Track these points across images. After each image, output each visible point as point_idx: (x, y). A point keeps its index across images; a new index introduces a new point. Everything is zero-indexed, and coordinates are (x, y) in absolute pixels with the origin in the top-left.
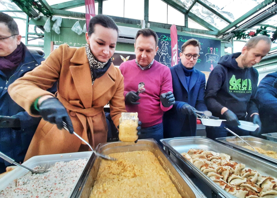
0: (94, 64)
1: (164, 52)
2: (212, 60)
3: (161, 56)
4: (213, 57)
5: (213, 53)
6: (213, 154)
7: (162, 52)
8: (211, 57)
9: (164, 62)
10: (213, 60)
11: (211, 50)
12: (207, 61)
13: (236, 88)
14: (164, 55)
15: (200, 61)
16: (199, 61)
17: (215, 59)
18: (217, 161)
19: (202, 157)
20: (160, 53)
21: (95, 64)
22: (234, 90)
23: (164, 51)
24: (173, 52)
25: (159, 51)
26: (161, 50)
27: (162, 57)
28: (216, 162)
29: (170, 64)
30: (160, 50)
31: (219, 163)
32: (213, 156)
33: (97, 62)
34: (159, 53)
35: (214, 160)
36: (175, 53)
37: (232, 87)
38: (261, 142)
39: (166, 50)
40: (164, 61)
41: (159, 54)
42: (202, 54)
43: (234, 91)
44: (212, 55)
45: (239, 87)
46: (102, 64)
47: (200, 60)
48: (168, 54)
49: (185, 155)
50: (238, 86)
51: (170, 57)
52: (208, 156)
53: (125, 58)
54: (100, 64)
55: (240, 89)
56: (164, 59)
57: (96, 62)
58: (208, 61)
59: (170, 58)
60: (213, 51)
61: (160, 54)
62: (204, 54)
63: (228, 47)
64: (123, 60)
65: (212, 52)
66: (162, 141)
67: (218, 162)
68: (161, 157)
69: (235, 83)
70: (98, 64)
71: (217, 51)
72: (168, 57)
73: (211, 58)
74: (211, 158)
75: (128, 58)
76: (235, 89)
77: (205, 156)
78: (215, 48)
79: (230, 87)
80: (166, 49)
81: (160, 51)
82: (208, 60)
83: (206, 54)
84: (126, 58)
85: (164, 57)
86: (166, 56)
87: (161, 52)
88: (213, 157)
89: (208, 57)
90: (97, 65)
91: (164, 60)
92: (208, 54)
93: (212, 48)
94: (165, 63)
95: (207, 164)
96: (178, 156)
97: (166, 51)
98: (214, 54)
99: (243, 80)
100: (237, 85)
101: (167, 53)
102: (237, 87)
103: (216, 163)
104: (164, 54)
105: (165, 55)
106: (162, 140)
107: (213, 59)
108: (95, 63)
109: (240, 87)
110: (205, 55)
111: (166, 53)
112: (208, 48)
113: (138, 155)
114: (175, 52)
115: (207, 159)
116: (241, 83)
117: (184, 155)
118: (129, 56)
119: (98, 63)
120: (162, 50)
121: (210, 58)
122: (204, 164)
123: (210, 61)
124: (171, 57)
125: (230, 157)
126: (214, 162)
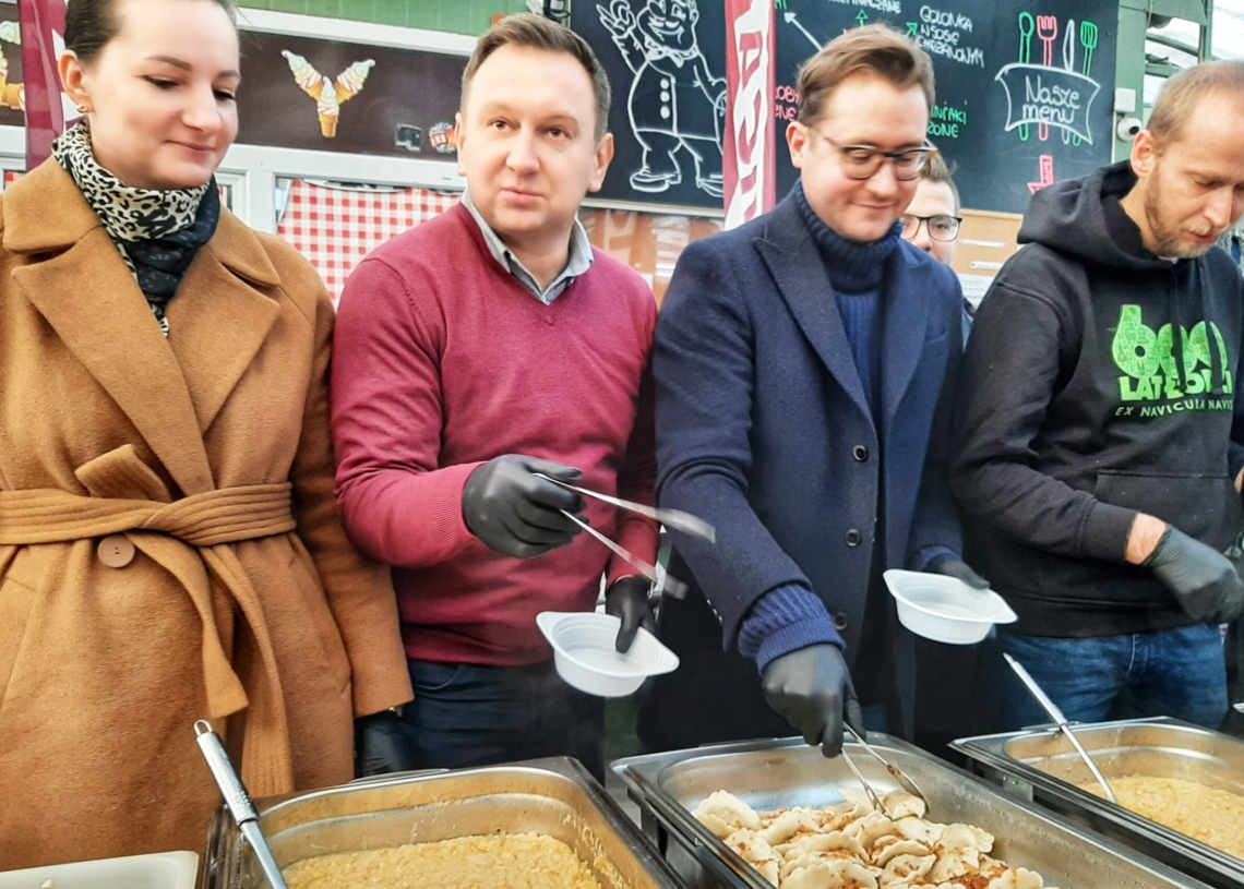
0: (146, 213)
1: (670, 41)
2: (1045, 121)
3: (638, 75)
4: (1053, 96)
5: (1058, 62)
6: (903, 833)
7: (648, 38)
8: (1044, 95)
9: (668, 124)
10: (1056, 119)
11: (1048, 33)
12: (1008, 128)
13: (1153, 386)
14: (666, 63)
15: (953, 122)
16: (949, 122)
17: (1069, 111)
18: (911, 867)
19: (840, 849)
20: (637, 44)
21: (155, 214)
22: (1145, 399)
23: (665, 28)
24: (740, 55)
25: (630, 31)
26: (645, 20)
27: (651, 79)
28: (907, 868)
29: (717, 140)
30: (636, 22)
31: (920, 872)
32: (900, 842)
33: (161, 196)
34: (628, 43)
35: (899, 862)
36: (756, 64)
37: (1134, 383)
38: (1208, 752)
39: (686, 24)
40: (665, 112)
41: (624, 53)
42: (974, 67)
43: (1144, 410)
44: (1051, 80)
45: (1168, 379)
46: (185, 197)
47: (955, 114)
48: (698, 58)
49: (747, 842)
50: (1160, 372)
51: (714, 81)
52: (877, 843)
53: (334, 81)
54: (179, 197)
55: (1173, 394)
56: (664, 97)
57: (157, 198)
58: (1018, 123)
59: (714, 92)
60: (1058, 44)
61: (637, 58)
62: (993, 63)
63: (1169, 19)
64: (311, 93)
65: (1048, 51)
66: (626, 773)
67: (918, 868)
68: (610, 859)
69: (1145, 357)
70: (168, 204)
71: (1091, 46)
72: (698, 83)
73: (1040, 105)
74: (888, 850)
75: (356, 75)
76: (1150, 396)
77: (858, 842)
78: (1071, 24)
79: (1124, 382)
80: (686, 11)
81: (636, 31)
82: (1017, 116)
83: (1006, 68)
84: (341, 78)
85: (664, 84)
86: (684, 74)
87: (642, 41)
88: (899, 846)
89: (1019, 99)
90: (166, 213)
91: (669, 104)
92: (1020, 65)
93: (1049, 22)
94: (674, 133)
95: (854, 881)
96: (706, 846)
97: (681, 30)
98: (1068, 70)
99: (1182, 329)
100: (1156, 370)
101: (694, 51)
102: (1158, 380)
103: (904, 876)
104: (667, 59)
105: (679, 63)
106: (625, 766)
107: (1060, 108)
108: (155, 207)
109: (1176, 377)
110: (998, 77)
111: (685, 44)
112: (1026, 19)
113: (477, 859)
114: (752, 54)
115: (867, 857)
116: (1177, 351)
117: (742, 846)
118: (362, 59)
119: (169, 198)
120: (655, 23)
121: (1031, 102)
122: (842, 881)
123: (1033, 127)
124: (721, 86)
125: (993, 844)
126: (900, 873)
